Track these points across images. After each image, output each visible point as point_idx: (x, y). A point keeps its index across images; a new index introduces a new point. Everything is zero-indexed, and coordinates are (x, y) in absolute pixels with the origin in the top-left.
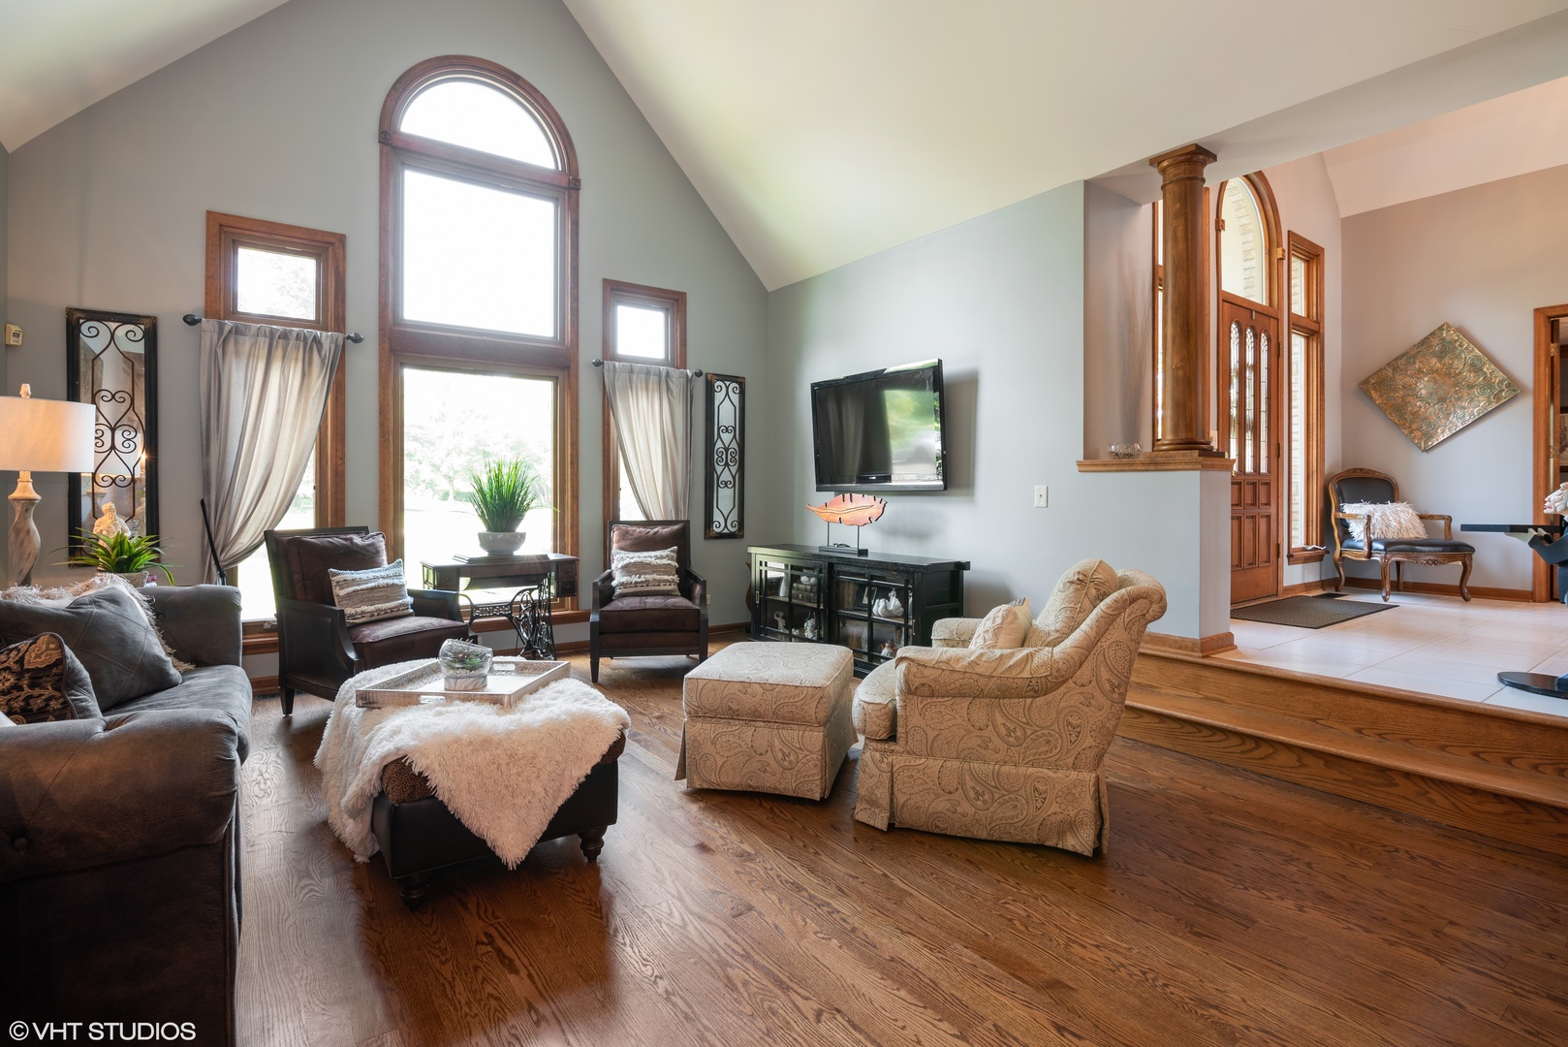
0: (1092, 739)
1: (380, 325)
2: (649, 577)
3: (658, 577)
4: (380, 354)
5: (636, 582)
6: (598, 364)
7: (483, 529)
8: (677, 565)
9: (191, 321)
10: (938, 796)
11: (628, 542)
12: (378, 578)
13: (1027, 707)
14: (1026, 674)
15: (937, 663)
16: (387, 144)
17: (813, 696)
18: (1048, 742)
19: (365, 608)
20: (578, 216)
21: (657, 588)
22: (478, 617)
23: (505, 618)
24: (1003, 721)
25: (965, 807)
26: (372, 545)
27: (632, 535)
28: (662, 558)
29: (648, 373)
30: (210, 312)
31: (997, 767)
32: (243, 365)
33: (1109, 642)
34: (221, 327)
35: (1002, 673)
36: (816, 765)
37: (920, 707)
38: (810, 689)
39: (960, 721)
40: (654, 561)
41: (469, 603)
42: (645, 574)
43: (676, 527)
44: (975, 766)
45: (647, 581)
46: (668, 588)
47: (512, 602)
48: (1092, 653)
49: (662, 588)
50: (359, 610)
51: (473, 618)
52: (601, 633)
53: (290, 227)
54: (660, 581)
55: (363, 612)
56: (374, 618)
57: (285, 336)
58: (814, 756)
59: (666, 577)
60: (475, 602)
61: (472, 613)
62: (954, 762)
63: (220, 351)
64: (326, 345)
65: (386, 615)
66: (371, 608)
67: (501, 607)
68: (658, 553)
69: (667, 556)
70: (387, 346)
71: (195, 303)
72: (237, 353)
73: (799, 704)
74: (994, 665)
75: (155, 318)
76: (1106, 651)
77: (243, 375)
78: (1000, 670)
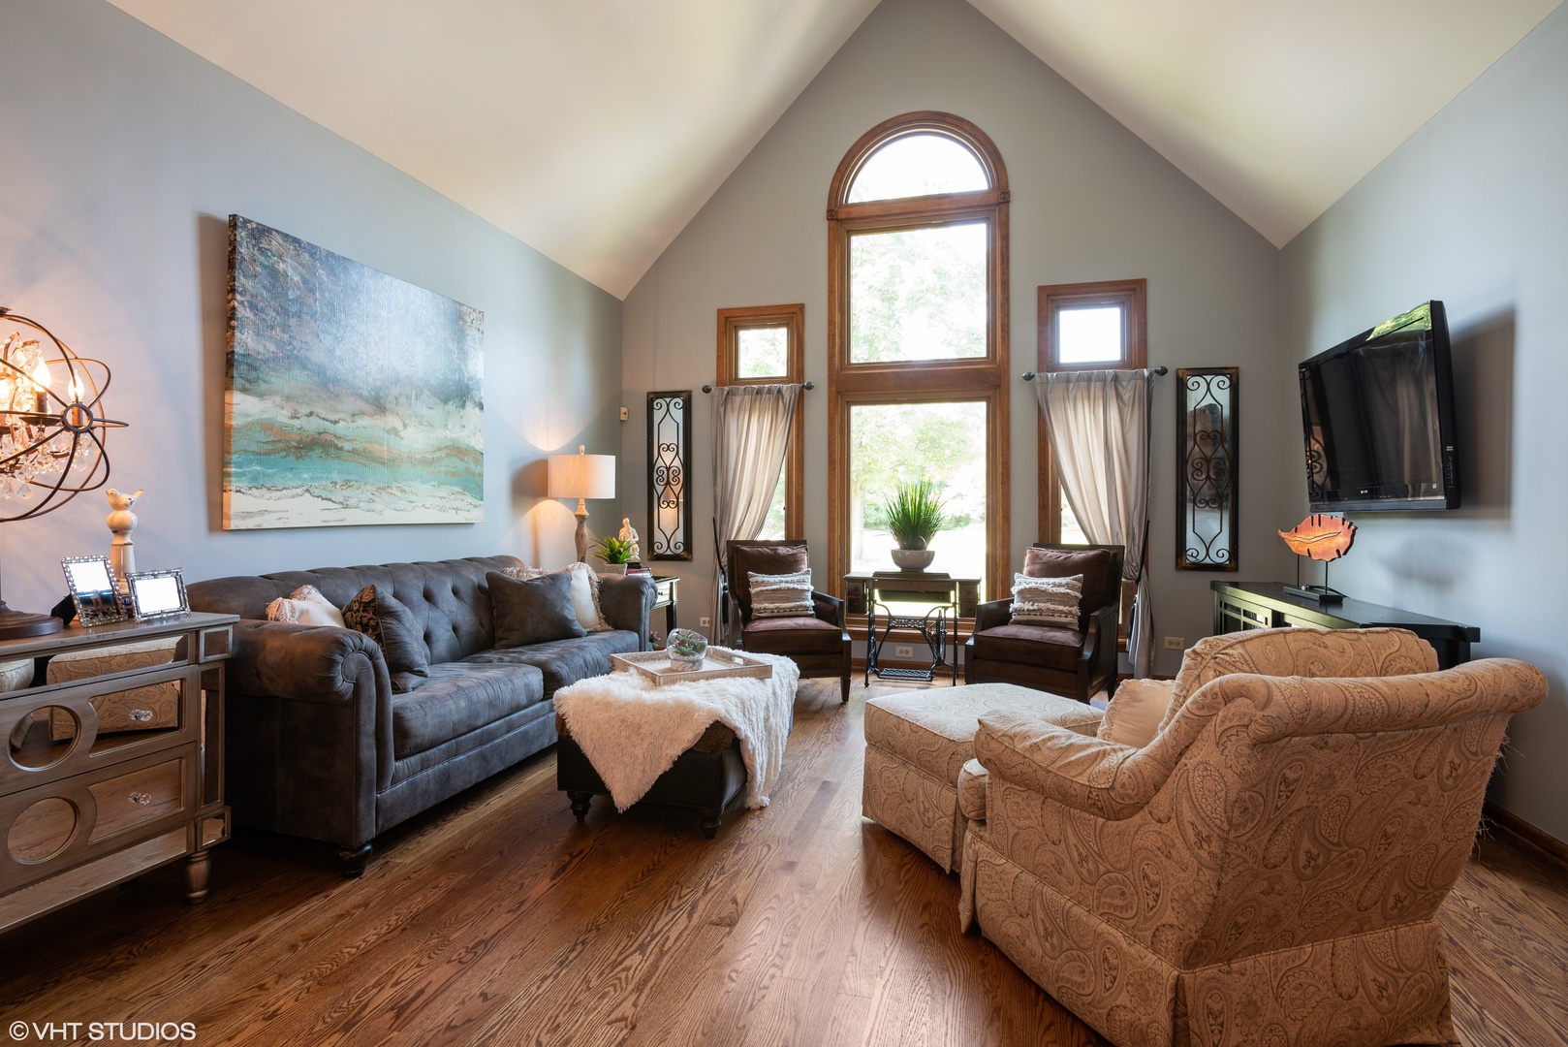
0: (1174, 915)
1: (829, 372)
2: (1042, 605)
3: (1052, 607)
4: (829, 396)
5: (1028, 610)
6: (1029, 377)
7: (896, 545)
8: (1080, 596)
9: (706, 390)
10: (1011, 915)
11: (1037, 566)
12: (782, 582)
13: (1098, 830)
14: (1083, 780)
15: (1003, 735)
16: (832, 220)
17: (946, 749)
18: (1123, 894)
19: (766, 605)
20: (1008, 229)
21: (1051, 619)
22: (894, 627)
23: (919, 632)
24: (1075, 842)
25: (1033, 943)
26: (793, 555)
27: (1041, 559)
28: (1060, 585)
29: (1089, 379)
30: (720, 383)
31: (1069, 904)
32: (736, 414)
33: (1195, 760)
34: (723, 390)
35: (1058, 769)
36: (947, 832)
37: (1002, 790)
38: (945, 741)
39: (1034, 823)
40: (1050, 589)
41: (887, 614)
42: (1039, 601)
43: (1092, 553)
44: (1048, 891)
45: (1039, 610)
46: (1063, 620)
47: (927, 618)
48: (1174, 773)
49: (1056, 619)
50: (762, 606)
51: (889, 628)
52: (975, 658)
53: (767, 308)
54: (1054, 612)
55: (765, 609)
56: (774, 614)
57: (759, 392)
58: (947, 820)
59: (1061, 608)
60: (893, 614)
61: (889, 622)
62: (1030, 878)
63: (722, 410)
64: (787, 396)
65: (786, 613)
66: (772, 606)
67: (915, 620)
68: (1058, 580)
69: (1067, 584)
70: (834, 389)
71: (709, 377)
72: (732, 410)
73: (935, 754)
74: (1054, 755)
75: (690, 391)
76: (1191, 775)
77: (735, 425)
78: (1059, 764)
